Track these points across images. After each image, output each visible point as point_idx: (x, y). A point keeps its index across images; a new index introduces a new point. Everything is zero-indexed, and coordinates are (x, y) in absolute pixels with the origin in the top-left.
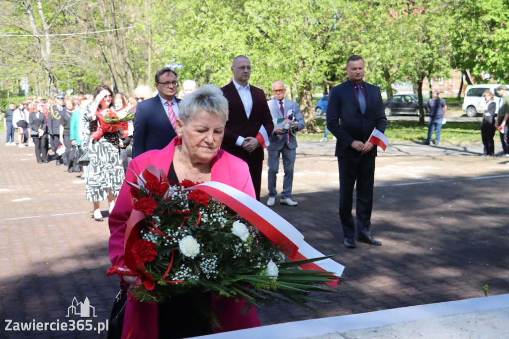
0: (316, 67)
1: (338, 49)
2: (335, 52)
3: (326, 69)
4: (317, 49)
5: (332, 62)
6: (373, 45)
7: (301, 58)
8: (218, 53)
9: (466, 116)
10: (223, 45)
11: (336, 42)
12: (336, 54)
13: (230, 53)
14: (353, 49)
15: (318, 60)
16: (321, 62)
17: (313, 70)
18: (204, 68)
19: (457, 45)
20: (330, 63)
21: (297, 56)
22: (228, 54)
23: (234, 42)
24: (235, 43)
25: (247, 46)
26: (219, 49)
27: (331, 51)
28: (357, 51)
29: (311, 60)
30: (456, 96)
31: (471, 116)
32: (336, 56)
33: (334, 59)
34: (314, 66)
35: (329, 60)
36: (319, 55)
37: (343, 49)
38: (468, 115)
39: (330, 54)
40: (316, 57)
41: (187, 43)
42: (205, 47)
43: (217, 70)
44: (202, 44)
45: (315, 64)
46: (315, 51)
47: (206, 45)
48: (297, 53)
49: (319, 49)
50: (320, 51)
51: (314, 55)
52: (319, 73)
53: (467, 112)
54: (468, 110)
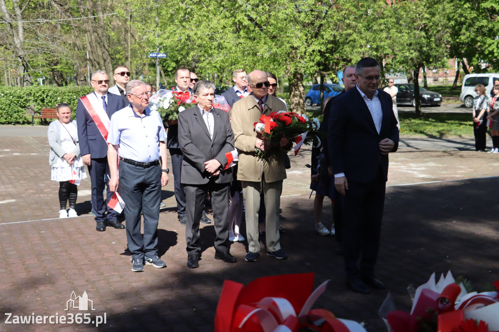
0: (308, 57)
1: (332, 39)
2: (328, 41)
3: (318, 58)
4: (310, 37)
5: (325, 52)
6: (368, 35)
7: (292, 47)
8: (204, 42)
9: (463, 106)
10: (210, 33)
11: (330, 31)
12: (330, 44)
13: (217, 43)
14: (347, 39)
15: (310, 50)
16: (313, 51)
17: (305, 60)
18: (190, 58)
19: (456, 34)
20: (324, 52)
21: (288, 45)
22: (215, 43)
23: (221, 31)
24: (223, 32)
25: (235, 35)
26: (206, 38)
27: (324, 41)
28: (352, 40)
29: (302, 49)
30: (451, 84)
31: (469, 106)
32: (329, 46)
33: (327, 49)
34: (306, 56)
35: (322, 50)
36: (311, 44)
37: (338, 38)
38: (466, 105)
39: (323, 43)
40: (309, 46)
41: (171, 31)
42: (190, 35)
43: (204, 60)
44: (187, 32)
45: (307, 54)
46: (307, 40)
47: (192, 34)
48: (288, 43)
49: (312, 38)
50: (312, 39)
51: (306, 44)
52: (312, 64)
53: (464, 102)
54: (466, 101)
